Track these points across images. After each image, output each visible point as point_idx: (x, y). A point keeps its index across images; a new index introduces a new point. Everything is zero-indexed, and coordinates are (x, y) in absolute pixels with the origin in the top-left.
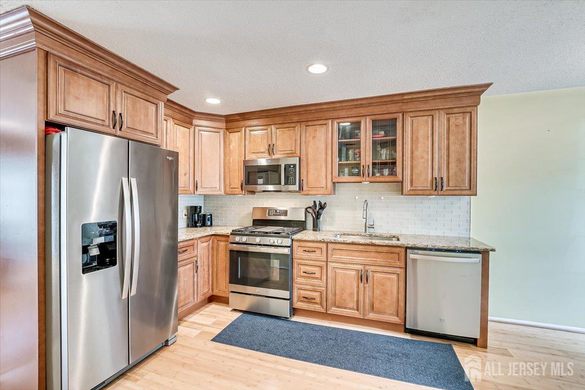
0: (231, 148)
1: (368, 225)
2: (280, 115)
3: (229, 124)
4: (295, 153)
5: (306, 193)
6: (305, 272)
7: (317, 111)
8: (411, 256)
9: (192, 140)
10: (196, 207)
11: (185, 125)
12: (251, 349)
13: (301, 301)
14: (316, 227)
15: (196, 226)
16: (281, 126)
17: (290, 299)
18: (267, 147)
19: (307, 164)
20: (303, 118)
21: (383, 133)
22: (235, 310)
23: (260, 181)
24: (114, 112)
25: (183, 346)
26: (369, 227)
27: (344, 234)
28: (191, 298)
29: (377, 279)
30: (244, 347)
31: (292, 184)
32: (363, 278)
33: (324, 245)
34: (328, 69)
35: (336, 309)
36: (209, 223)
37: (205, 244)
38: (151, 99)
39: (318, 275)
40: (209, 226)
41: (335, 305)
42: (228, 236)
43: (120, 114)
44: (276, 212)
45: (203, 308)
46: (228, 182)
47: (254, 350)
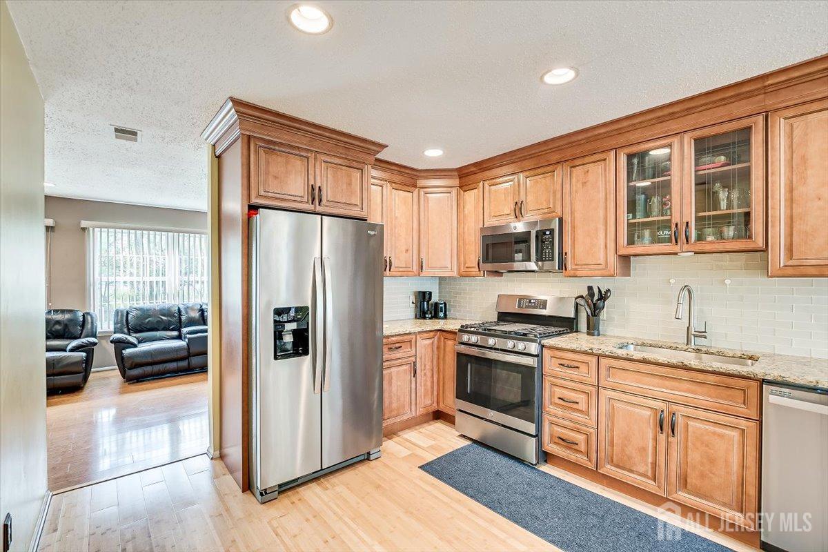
0: (466, 212)
1: (693, 332)
2: (532, 157)
3: (463, 180)
4: (554, 212)
5: (572, 273)
6: (562, 399)
7: (588, 140)
8: (773, 398)
9: (415, 207)
10: (424, 293)
11: (406, 188)
12: (464, 493)
13: (555, 443)
14: (593, 329)
15: (424, 318)
16: (533, 172)
17: (538, 436)
18: (513, 207)
19: (573, 227)
20: (568, 154)
21: (723, 158)
22: (463, 436)
23: (519, 256)
24: (312, 186)
25: (386, 465)
26: (695, 336)
27: (643, 345)
28: (407, 408)
29: (694, 432)
30: (457, 489)
31: (548, 260)
32: (666, 424)
33: (594, 359)
34: (577, 75)
35: (613, 468)
36: (442, 314)
37: (428, 342)
38: (355, 164)
39: (582, 406)
40: (442, 319)
41: (611, 462)
42: (455, 333)
43: (319, 187)
44: (530, 302)
45: (425, 425)
46: (462, 259)
47: (467, 495)
